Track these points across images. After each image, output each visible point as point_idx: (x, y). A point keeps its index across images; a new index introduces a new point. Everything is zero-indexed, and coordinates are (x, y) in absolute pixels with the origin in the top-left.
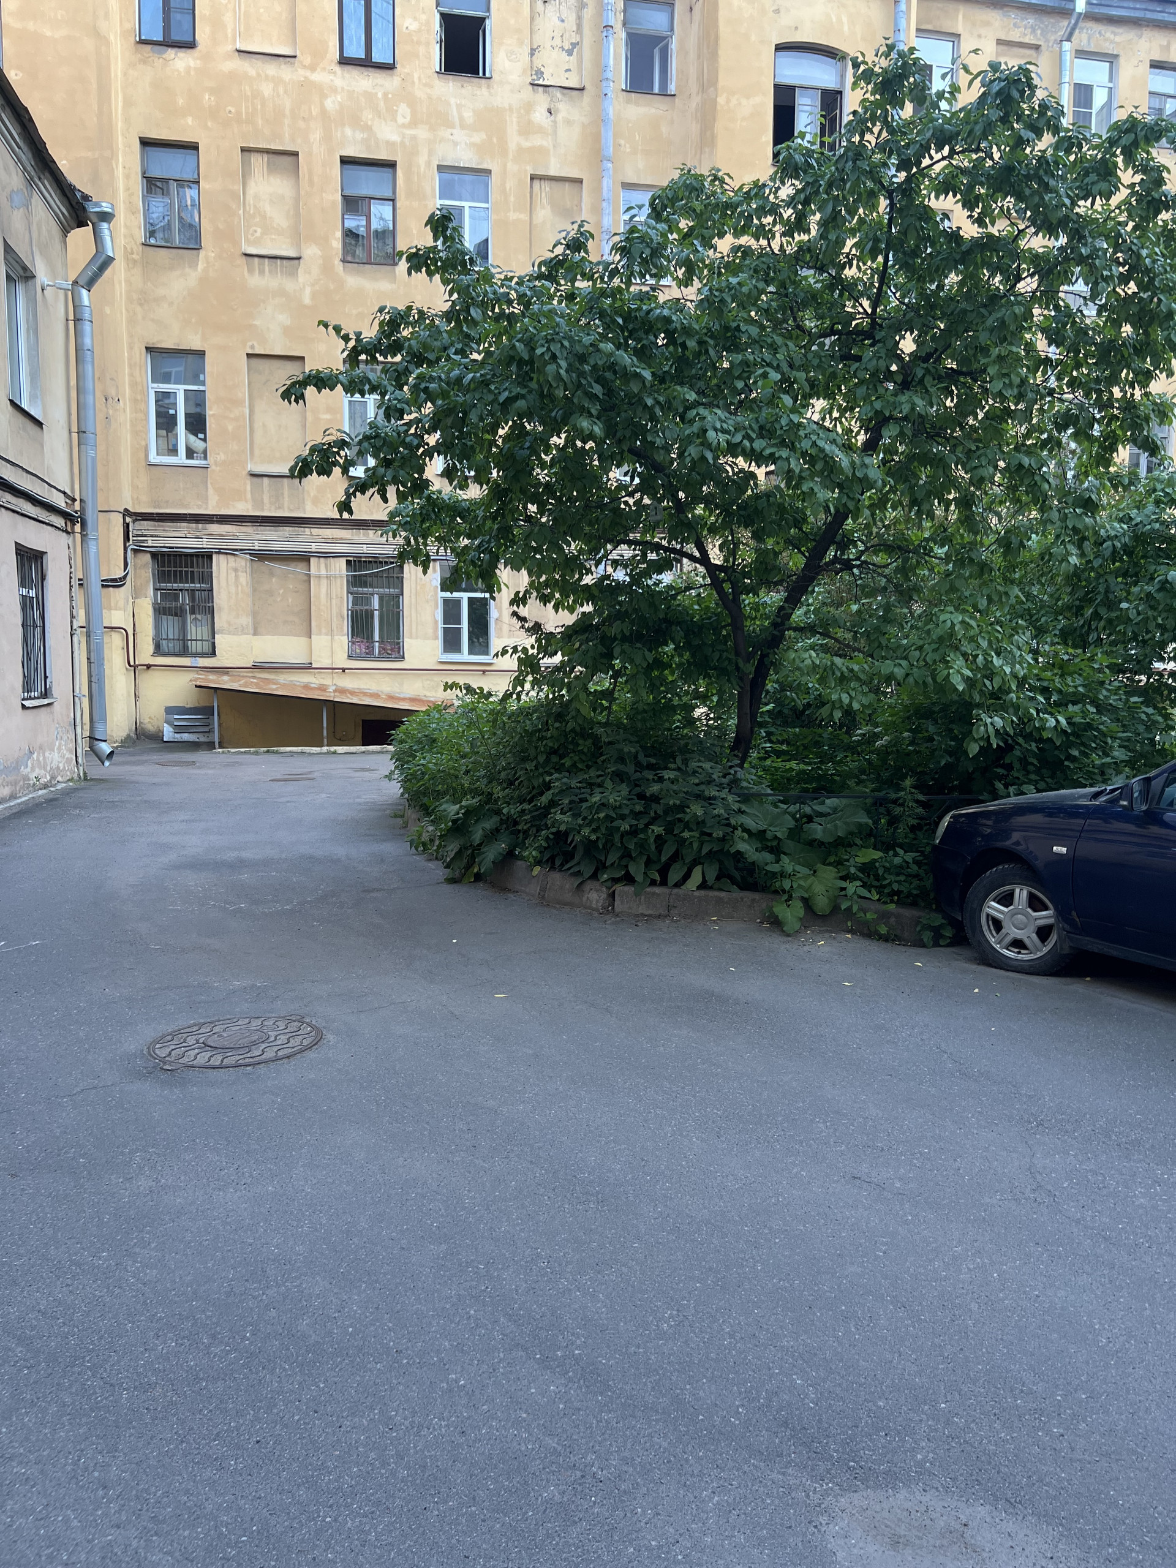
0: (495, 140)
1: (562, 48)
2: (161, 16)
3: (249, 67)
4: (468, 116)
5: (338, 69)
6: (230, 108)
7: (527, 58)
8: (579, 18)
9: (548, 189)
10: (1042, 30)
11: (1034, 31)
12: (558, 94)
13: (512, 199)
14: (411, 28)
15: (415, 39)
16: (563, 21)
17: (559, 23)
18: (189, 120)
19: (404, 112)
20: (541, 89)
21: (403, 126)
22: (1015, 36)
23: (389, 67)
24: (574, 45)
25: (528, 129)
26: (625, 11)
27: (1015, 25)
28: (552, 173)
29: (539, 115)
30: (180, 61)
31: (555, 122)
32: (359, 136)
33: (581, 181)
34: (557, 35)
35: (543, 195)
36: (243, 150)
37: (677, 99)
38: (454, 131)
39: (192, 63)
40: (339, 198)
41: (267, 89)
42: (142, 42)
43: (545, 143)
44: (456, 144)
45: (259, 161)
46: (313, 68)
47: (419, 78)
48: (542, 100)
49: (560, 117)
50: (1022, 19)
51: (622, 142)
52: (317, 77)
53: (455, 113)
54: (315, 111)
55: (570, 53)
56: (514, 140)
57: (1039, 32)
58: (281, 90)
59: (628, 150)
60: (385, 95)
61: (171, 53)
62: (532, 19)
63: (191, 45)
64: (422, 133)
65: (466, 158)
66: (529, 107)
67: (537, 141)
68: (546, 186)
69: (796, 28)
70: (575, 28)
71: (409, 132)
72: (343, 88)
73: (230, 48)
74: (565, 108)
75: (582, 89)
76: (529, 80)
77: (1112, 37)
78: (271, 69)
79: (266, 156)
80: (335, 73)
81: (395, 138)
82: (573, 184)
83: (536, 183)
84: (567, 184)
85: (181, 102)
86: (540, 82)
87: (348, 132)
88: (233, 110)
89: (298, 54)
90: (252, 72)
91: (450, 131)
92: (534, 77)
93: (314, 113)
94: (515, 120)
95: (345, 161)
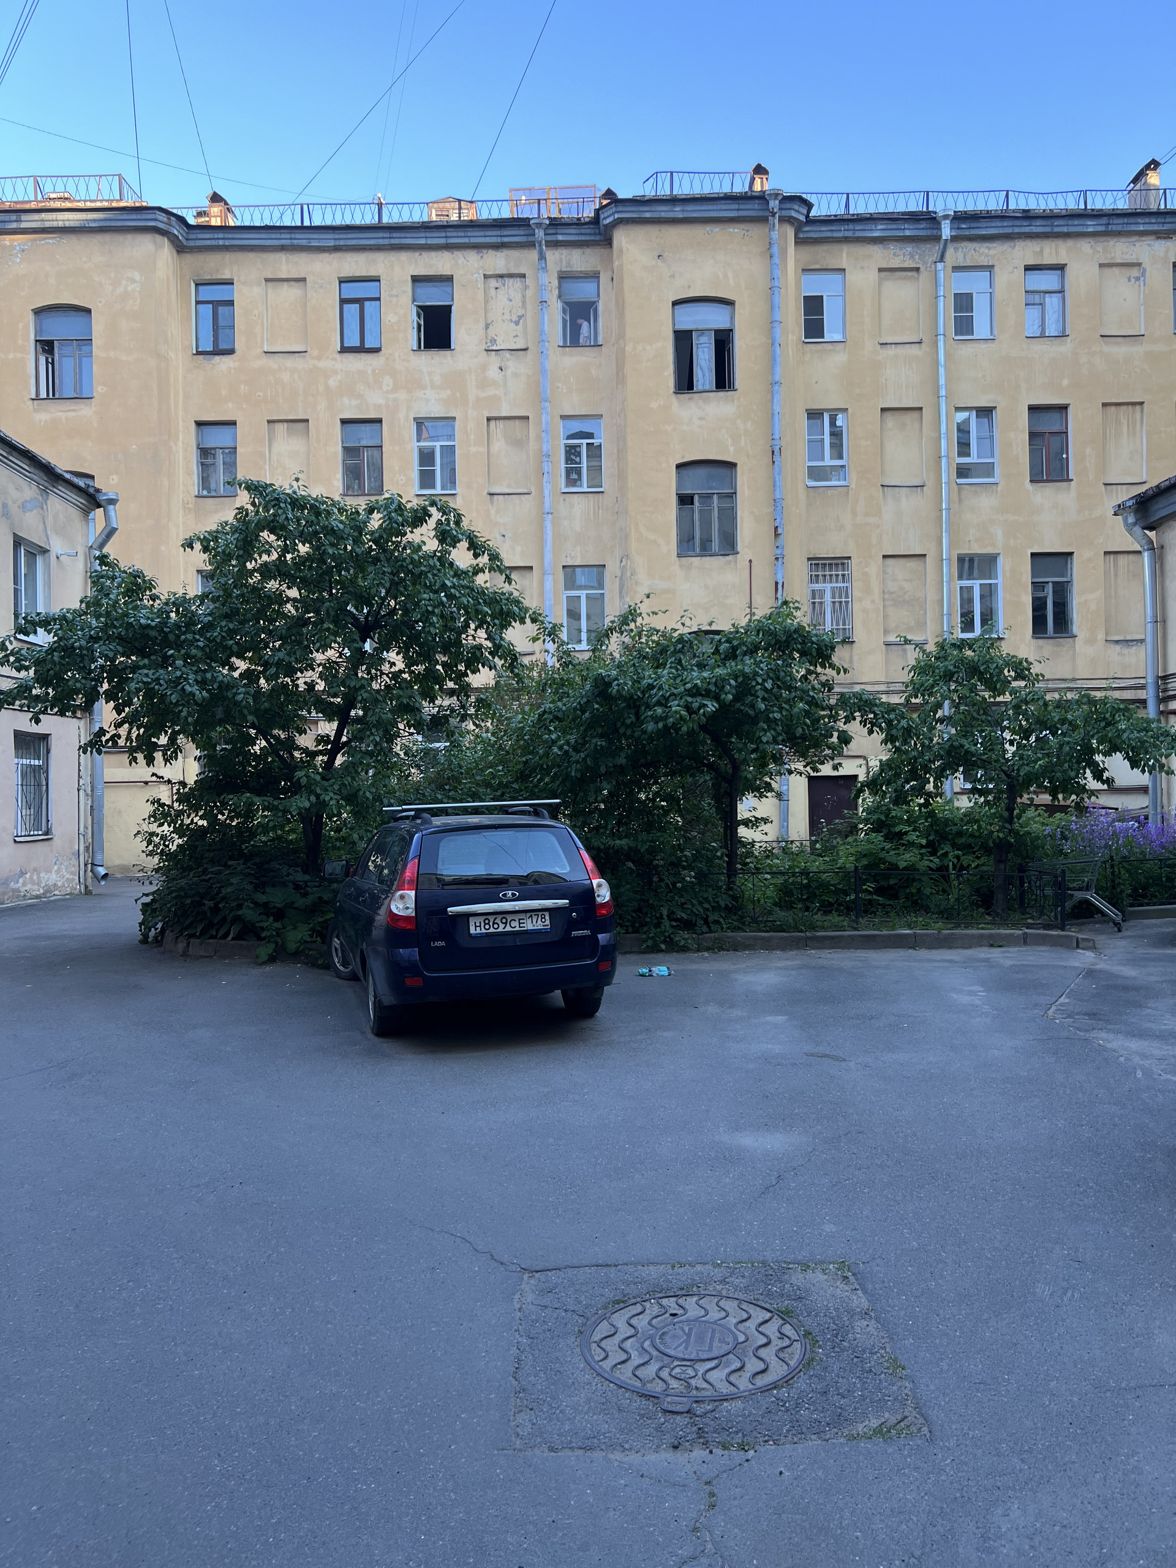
0: (458, 395)
1: (511, 321)
2: (212, 333)
3: (273, 363)
4: (437, 379)
5: (338, 357)
6: (259, 393)
7: (482, 332)
8: (524, 296)
9: (502, 426)
10: (920, 255)
11: (912, 256)
12: (507, 354)
13: (472, 437)
14: (392, 320)
15: (396, 328)
16: (511, 300)
17: (508, 302)
18: (230, 405)
19: (388, 382)
20: (493, 353)
21: (388, 392)
22: (896, 263)
23: (376, 350)
24: (520, 317)
25: (483, 383)
26: (560, 287)
27: (894, 255)
28: (504, 414)
29: (493, 373)
30: (223, 363)
31: (505, 376)
32: (354, 402)
33: (528, 418)
34: (507, 311)
35: (498, 431)
36: (269, 422)
37: (603, 348)
38: (427, 392)
39: (232, 365)
40: (340, 449)
41: (285, 377)
42: (198, 353)
43: (497, 392)
44: (427, 400)
45: (281, 428)
46: (319, 358)
47: (399, 357)
48: (494, 360)
49: (509, 372)
50: (901, 249)
51: (560, 385)
52: (321, 364)
53: (427, 378)
54: (321, 388)
55: (517, 323)
56: (473, 393)
57: (917, 257)
58: (296, 376)
59: (565, 391)
60: (373, 371)
61: (217, 358)
62: (486, 302)
63: (231, 352)
64: (402, 396)
65: (436, 409)
66: (484, 367)
67: (491, 392)
68: (501, 424)
69: (689, 287)
70: (520, 305)
71: (391, 396)
72: (342, 370)
73: (259, 350)
74: (513, 364)
75: (526, 349)
76: (485, 347)
77: (987, 251)
78: (290, 362)
79: (286, 424)
80: (336, 360)
81: (381, 401)
82: (521, 421)
83: (492, 423)
84: (517, 421)
85: (224, 392)
86: (494, 348)
87: (346, 400)
88: (261, 394)
89: (309, 350)
90: (275, 366)
91: (423, 391)
92: (489, 344)
93: (320, 390)
94: (473, 378)
95: (344, 422)
